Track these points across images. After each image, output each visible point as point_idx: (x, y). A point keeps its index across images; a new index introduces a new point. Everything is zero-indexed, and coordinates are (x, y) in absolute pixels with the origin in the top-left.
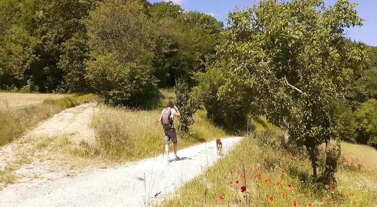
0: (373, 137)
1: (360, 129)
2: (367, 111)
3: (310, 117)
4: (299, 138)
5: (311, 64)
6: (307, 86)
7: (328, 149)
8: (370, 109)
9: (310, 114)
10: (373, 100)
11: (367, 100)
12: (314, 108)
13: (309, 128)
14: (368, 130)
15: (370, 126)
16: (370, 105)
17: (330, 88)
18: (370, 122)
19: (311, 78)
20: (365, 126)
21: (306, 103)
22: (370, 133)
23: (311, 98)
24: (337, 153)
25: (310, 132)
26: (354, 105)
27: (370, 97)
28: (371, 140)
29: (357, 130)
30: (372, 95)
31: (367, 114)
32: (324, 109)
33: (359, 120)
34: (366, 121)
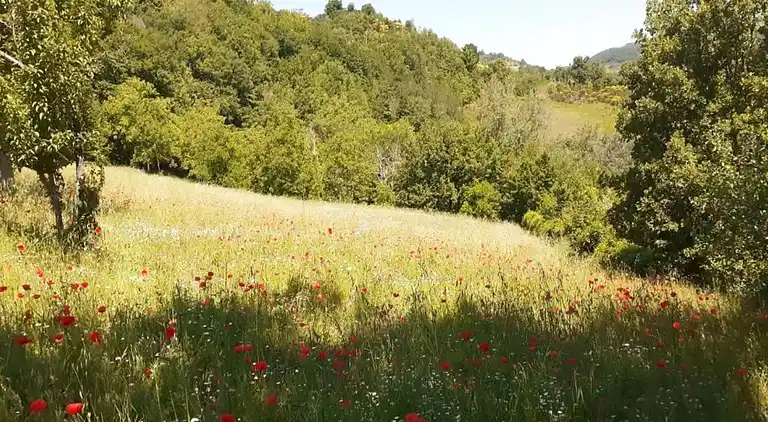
0: (140, 151)
1: (115, 137)
2: (126, 102)
3: (46, 114)
4: (23, 157)
5: (40, 9)
6: (33, 52)
7: (80, 173)
8: (131, 96)
9: (45, 109)
10: (135, 80)
11: (124, 80)
12: (51, 96)
13: (45, 135)
14: (129, 138)
15: (133, 130)
16: (131, 89)
17: (81, 59)
18: (133, 122)
19: (41, 38)
20: (124, 131)
21: (35, 85)
22: (135, 142)
23: (44, 76)
24: (98, 178)
25: (49, 144)
26: (102, 89)
27: (130, 74)
28: (137, 155)
29: (111, 139)
30: (133, 70)
31: (127, 108)
32: (72, 98)
33: (113, 119)
34: (125, 121)
